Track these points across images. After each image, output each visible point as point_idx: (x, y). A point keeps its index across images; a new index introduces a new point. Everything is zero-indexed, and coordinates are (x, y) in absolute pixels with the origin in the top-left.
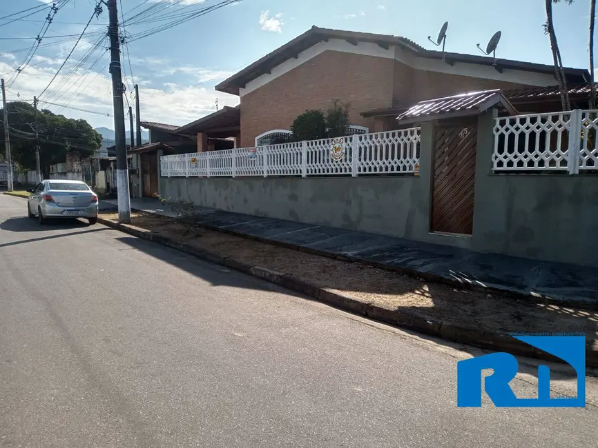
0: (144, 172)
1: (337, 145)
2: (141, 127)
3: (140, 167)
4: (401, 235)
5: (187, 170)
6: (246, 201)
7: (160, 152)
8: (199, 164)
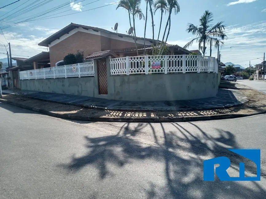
0: (14, 78)
1: (74, 67)
2: (12, 60)
3: (12, 76)
4: (92, 96)
5: (29, 77)
6: (49, 87)
7: (19, 70)
8: (33, 74)
